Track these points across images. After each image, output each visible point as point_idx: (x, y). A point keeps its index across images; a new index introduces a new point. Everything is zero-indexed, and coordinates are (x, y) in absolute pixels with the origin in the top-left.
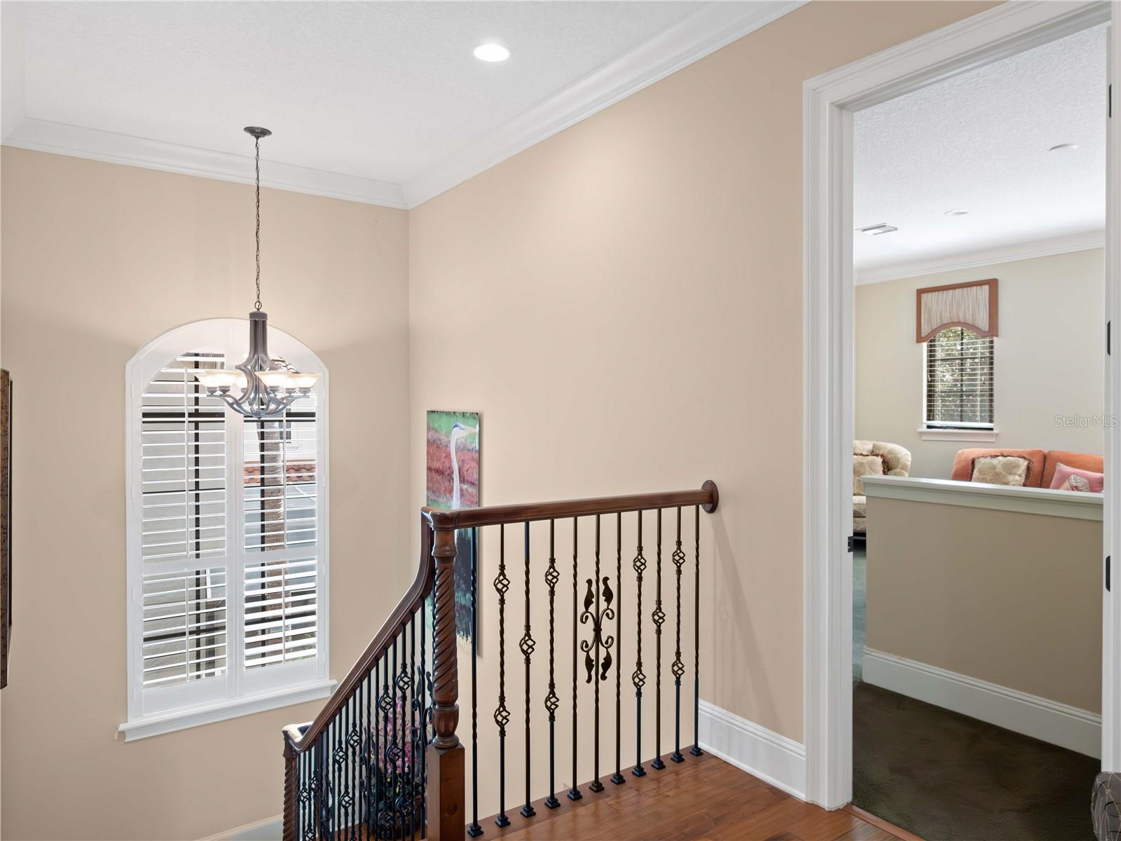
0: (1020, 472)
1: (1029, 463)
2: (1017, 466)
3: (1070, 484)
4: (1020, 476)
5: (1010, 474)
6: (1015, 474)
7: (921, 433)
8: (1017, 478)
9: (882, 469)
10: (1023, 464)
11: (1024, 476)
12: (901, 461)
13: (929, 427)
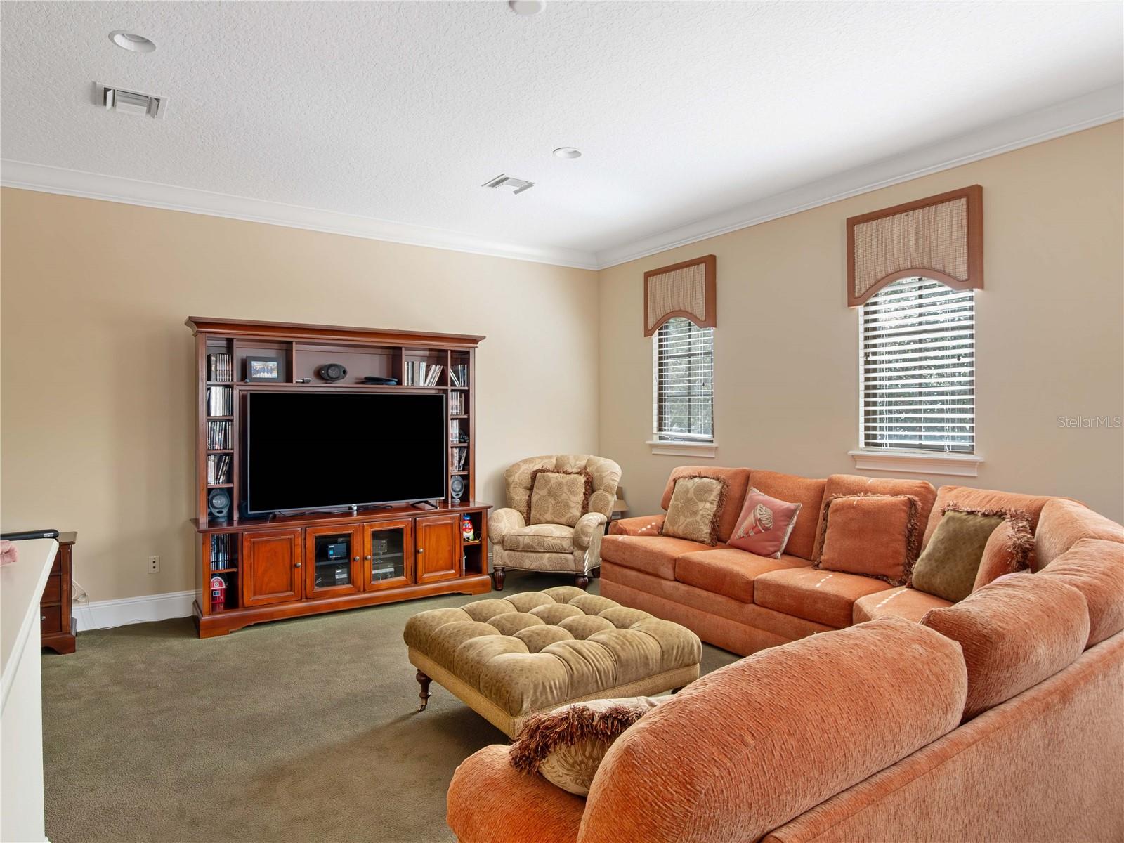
0: (712, 497)
1: (723, 487)
2: (710, 490)
3: (755, 517)
4: (711, 503)
5: (701, 500)
6: (705, 501)
7: (652, 446)
8: (708, 505)
9: (584, 490)
10: (717, 487)
11: (716, 503)
12: (605, 480)
13: (661, 438)
